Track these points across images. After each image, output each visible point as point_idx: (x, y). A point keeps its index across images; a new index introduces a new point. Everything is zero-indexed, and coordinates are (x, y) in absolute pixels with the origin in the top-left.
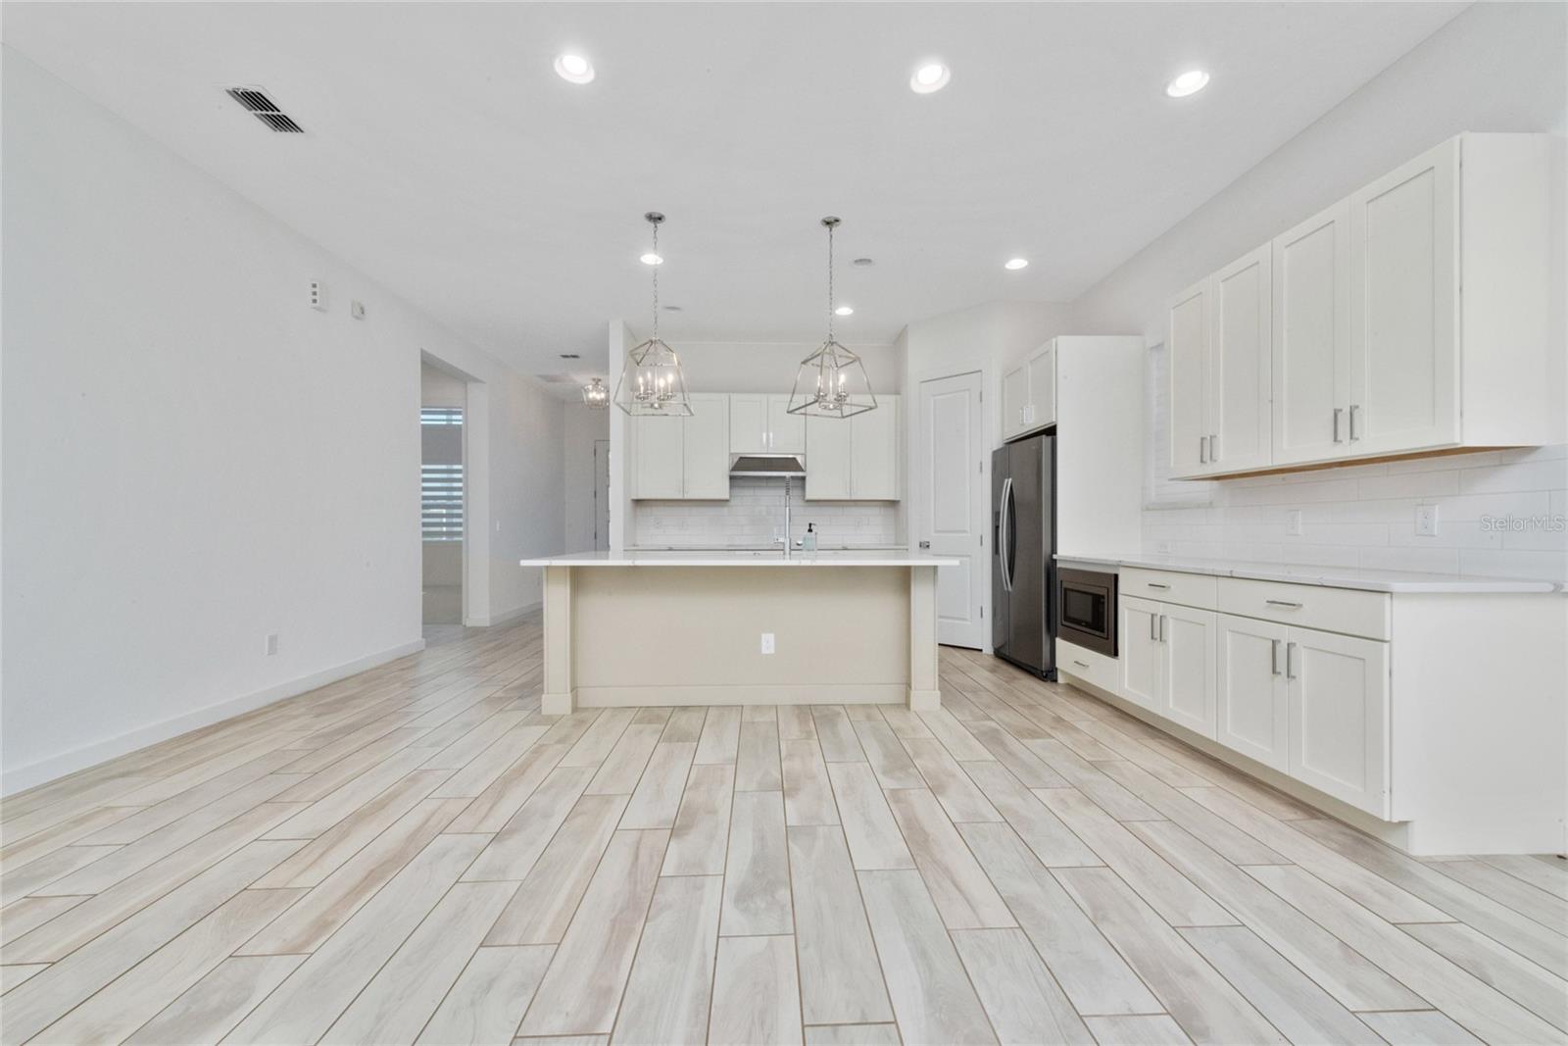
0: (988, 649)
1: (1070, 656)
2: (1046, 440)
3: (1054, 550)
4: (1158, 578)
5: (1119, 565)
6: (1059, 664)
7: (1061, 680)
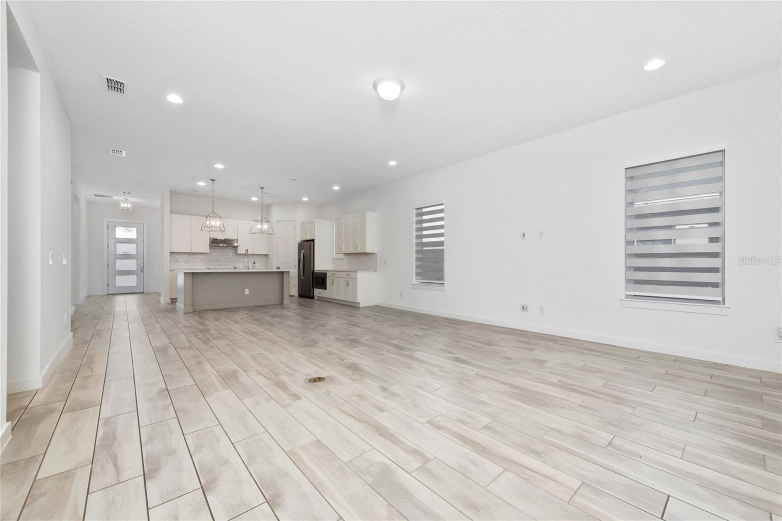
0: (297, 295)
1: (317, 292)
2: (312, 243)
3: (314, 268)
4: (333, 273)
5: (327, 271)
6: (315, 294)
7: (316, 298)
